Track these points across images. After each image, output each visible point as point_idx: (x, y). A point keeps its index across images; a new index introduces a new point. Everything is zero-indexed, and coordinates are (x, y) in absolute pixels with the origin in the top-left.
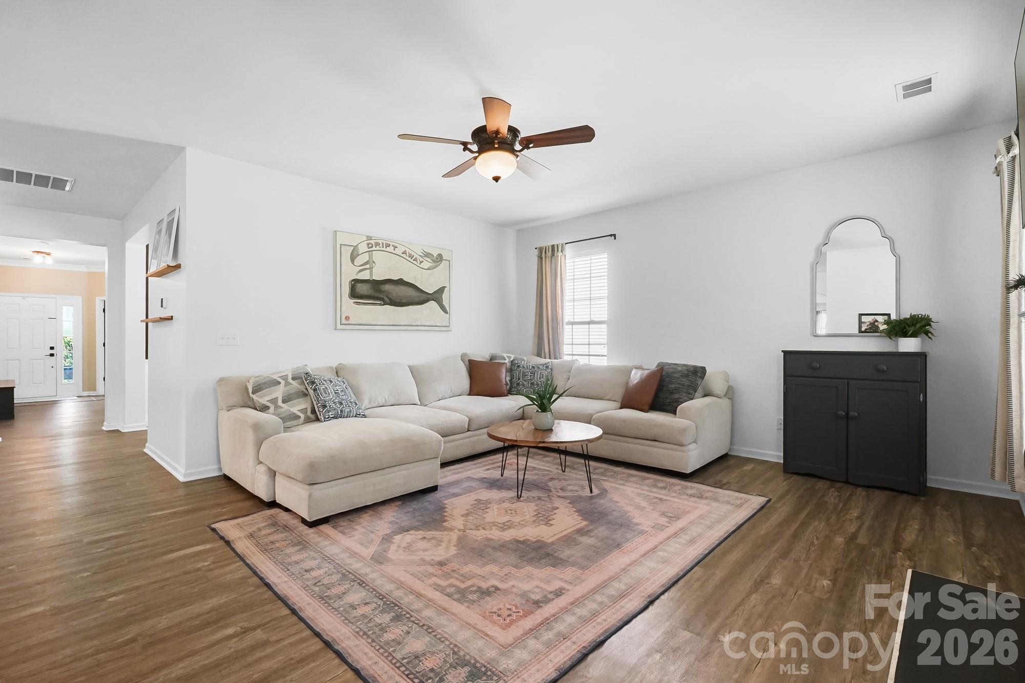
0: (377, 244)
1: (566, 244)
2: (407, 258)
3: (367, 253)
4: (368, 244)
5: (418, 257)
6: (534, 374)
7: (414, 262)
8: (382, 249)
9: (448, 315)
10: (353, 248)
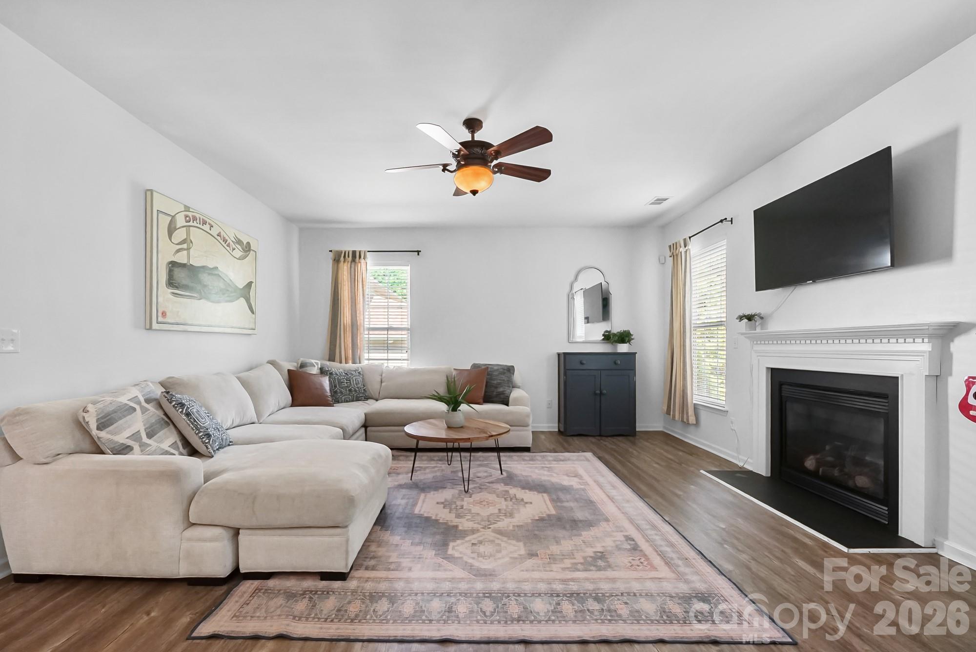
0: (195, 219)
1: (368, 251)
2: (222, 242)
3: (185, 228)
4: (186, 216)
5: (231, 243)
6: (350, 380)
7: (228, 248)
8: (198, 225)
9: (254, 315)
10: (170, 218)
